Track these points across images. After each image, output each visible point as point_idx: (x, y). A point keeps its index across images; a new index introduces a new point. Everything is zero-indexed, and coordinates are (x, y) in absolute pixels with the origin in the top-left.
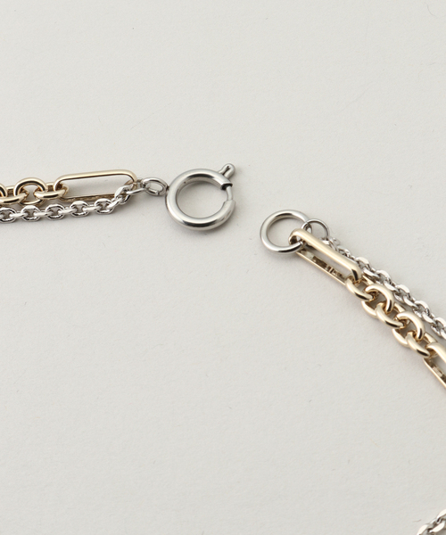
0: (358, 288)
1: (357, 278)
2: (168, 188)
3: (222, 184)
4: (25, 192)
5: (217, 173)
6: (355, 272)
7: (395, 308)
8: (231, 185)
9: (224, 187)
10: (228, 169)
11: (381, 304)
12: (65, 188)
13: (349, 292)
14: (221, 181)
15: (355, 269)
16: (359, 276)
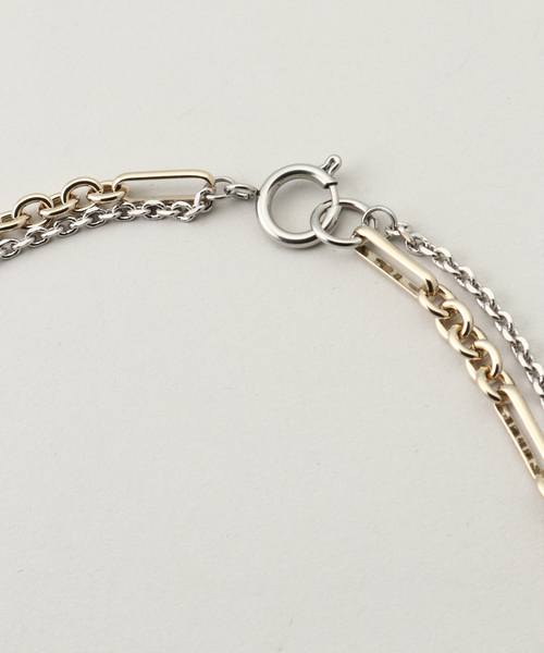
0: (433, 302)
1: (431, 290)
2: (258, 193)
3: (325, 183)
4: (74, 197)
5: (318, 168)
6: (429, 283)
7: (473, 332)
8: (335, 184)
9: (327, 186)
10: (332, 161)
11: (457, 326)
12: (125, 190)
13: (422, 307)
14: (325, 179)
15: (429, 279)
16: (434, 288)
